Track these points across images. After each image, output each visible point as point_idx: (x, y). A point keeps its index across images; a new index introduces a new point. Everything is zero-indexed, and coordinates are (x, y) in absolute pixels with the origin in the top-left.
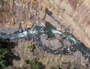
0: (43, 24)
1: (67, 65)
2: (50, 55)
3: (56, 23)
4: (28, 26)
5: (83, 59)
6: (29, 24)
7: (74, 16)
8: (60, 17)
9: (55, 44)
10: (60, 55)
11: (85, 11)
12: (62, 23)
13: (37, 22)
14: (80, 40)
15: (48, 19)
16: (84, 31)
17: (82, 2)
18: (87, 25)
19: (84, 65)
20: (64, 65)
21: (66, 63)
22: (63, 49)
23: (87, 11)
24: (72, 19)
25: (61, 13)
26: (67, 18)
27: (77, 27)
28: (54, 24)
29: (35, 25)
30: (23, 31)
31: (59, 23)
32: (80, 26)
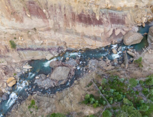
0: (27, 67)
1: (94, 84)
2: (64, 92)
3: (40, 52)
4: (10, 85)
5: (102, 63)
6: (10, 81)
7: (51, 27)
8: (37, 41)
10: (75, 82)
11: (58, 10)
12: (46, 46)
13: (18, 70)
14: (82, 48)
15: (28, 56)
16: (77, 34)
17: (46, 4)
19: (110, 67)
20: (91, 87)
21: (91, 84)
22: (73, 73)
23: (60, 8)
24: (52, 32)
25: (34, 36)
28: (39, 56)
29: (17, 76)
32: (68, 32)
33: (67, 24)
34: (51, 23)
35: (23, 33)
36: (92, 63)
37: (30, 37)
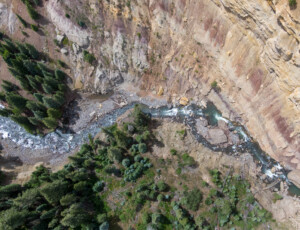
0: (203, 104)
1: (229, 170)
2: (206, 149)
3: (224, 106)
4: (182, 102)
5: (253, 165)
6: (184, 99)
7: (252, 100)
8: (231, 98)
9: (217, 136)
10: (220, 153)
11: (271, 97)
12: (233, 107)
13: (196, 99)
14: (254, 137)
15: (213, 97)
16: (263, 126)
17: (268, 84)
18: (269, 118)
19: (254, 175)
20: (225, 169)
21: (227, 167)
22: (226, 146)
23: (275, 97)
24: (248, 104)
25: (234, 93)
26: (243, 101)
27: (254, 119)
28: (220, 106)
29: (191, 102)
30: (172, 107)
31: (228, 106)
32: (259, 117)
33: (265, 112)
34: (256, 98)
35: (229, 83)
36: (247, 156)
37: (231, 90)
